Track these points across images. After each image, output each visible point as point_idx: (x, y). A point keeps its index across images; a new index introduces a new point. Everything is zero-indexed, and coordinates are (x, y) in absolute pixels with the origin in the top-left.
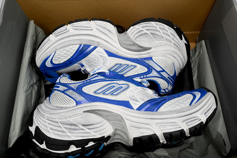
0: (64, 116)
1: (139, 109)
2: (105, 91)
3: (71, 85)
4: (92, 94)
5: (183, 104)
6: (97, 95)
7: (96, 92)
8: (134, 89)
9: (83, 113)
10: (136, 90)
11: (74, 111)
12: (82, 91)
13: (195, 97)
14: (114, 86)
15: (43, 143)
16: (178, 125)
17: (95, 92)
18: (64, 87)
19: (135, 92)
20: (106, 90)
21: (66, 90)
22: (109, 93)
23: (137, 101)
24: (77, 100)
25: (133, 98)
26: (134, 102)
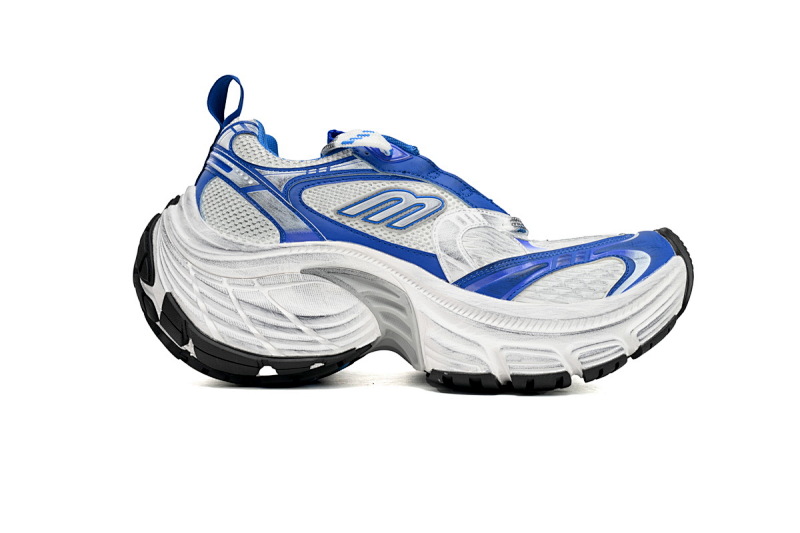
0: (246, 273)
1: (463, 283)
2: (370, 212)
3: (269, 172)
4: (331, 214)
5: (590, 289)
6: (344, 220)
7: (345, 212)
8: (459, 219)
9: (301, 276)
10: (463, 222)
11: (275, 265)
12: (301, 201)
13: (630, 267)
14: (399, 200)
15: (187, 343)
16: (555, 360)
17: (340, 212)
18: (247, 177)
19: (458, 227)
20: (374, 211)
21: (252, 188)
22: (383, 221)
23: (459, 259)
24: (283, 227)
25: (452, 249)
26: (451, 260)
